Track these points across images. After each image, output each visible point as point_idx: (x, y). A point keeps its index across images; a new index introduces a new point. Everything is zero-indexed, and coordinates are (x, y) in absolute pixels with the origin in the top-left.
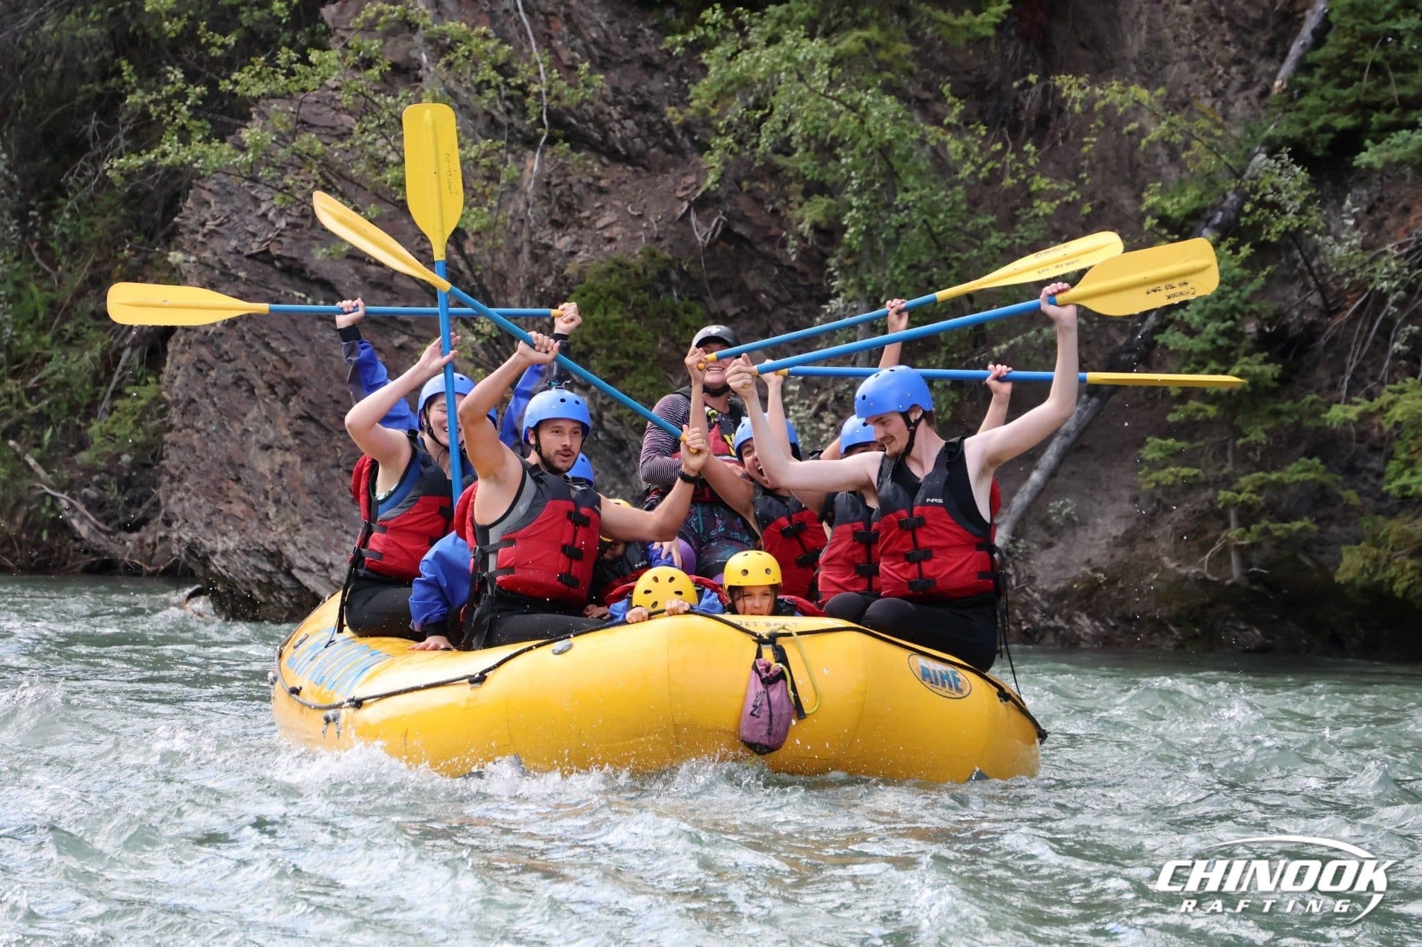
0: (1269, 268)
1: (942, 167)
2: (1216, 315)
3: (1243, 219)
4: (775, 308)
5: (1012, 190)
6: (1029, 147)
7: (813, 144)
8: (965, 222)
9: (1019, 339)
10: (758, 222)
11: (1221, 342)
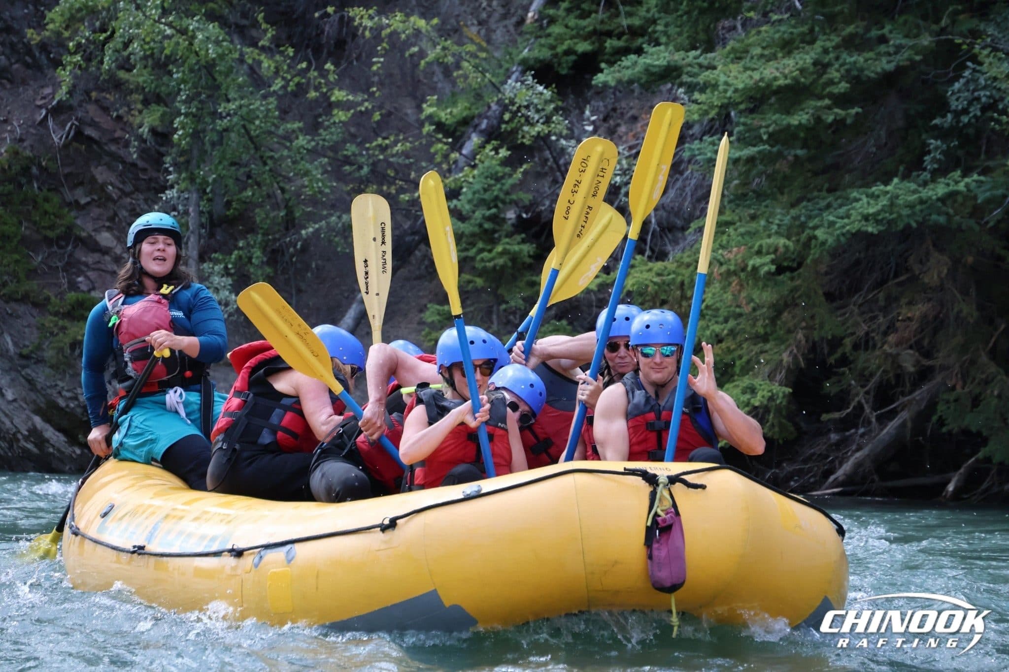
0: (525, 166)
1: (257, 80)
2: (482, 203)
3: (503, 126)
4: (120, 197)
5: (316, 100)
6: (329, 66)
7: (150, 62)
8: (277, 127)
9: (324, 222)
10: (105, 126)
11: (487, 226)
